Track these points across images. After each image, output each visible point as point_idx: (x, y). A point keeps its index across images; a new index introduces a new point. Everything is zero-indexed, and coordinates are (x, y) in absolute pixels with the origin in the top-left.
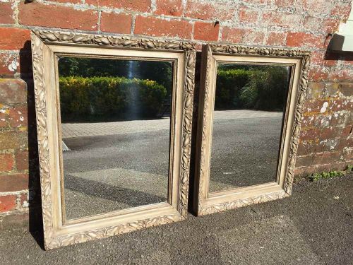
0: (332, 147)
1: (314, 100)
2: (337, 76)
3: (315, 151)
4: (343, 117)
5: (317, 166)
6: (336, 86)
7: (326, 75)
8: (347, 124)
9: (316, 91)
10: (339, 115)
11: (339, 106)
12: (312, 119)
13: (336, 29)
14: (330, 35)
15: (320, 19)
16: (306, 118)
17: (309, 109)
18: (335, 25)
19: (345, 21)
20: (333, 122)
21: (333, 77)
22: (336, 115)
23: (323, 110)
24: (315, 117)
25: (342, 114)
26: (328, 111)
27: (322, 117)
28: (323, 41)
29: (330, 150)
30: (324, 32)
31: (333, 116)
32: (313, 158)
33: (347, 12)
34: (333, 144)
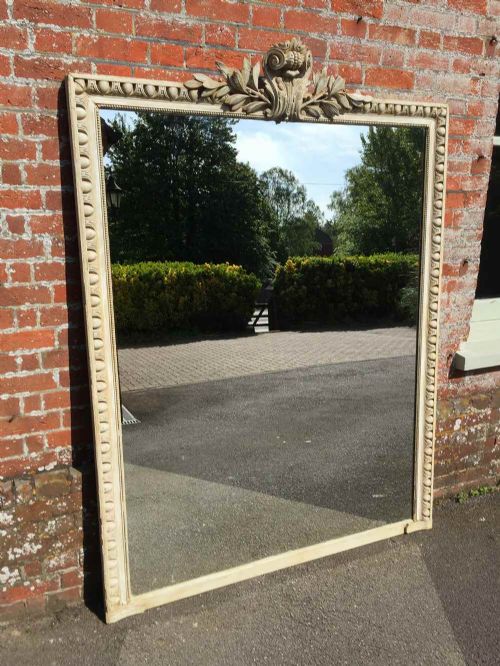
0: (476, 463)
1: (444, 420)
2: (468, 390)
3: (456, 469)
4: (481, 431)
5: (462, 484)
6: (466, 402)
7: (454, 392)
8: (489, 436)
9: (445, 411)
10: (476, 429)
11: (474, 421)
12: (446, 438)
13: (457, 348)
14: (450, 355)
16: (439, 438)
18: (455, 346)
19: (465, 340)
20: (470, 437)
21: (464, 391)
22: (473, 430)
23: (457, 427)
24: (448, 436)
25: (479, 428)
26: (463, 426)
27: (457, 434)
28: (445, 362)
29: (473, 465)
30: (445, 354)
31: (469, 432)
32: (456, 476)
33: (466, 332)
34: (476, 460)
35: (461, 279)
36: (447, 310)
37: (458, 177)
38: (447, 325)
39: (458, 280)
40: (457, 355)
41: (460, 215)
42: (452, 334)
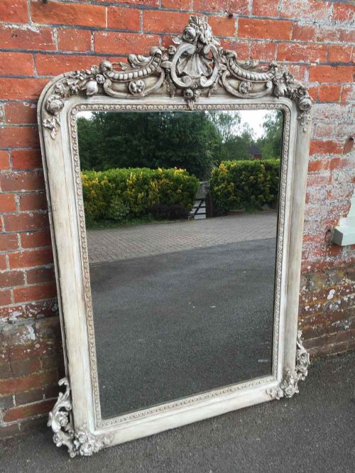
0: (347, 327)
1: (318, 290)
2: (345, 262)
3: (327, 332)
5: (332, 345)
6: (341, 274)
7: (331, 264)
9: (320, 283)
10: (349, 298)
11: (348, 291)
12: (319, 306)
13: (336, 224)
14: (329, 231)
15: (316, 221)
16: (312, 306)
17: (315, 299)
18: (335, 222)
19: (345, 216)
20: (343, 305)
21: (340, 263)
22: (346, 299)
23: (330, 296)
24: (321, 304)
25: (352, 297)
26: (336, 296)
27: (330, 303)
28: (323, 237)
29: (344, 329)
30: (323, 229)
31: (342, 301)
32: (326, 338)
33: (347, 209)
34: (347, 324)
35: (345, 157)
36: (329, 187)
37: (350, 47)
38: (328, 202)
39: (342, 157)
40: (336, 230)
41: (349, 90)
42: (332, 211)
